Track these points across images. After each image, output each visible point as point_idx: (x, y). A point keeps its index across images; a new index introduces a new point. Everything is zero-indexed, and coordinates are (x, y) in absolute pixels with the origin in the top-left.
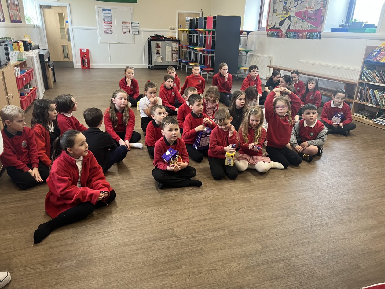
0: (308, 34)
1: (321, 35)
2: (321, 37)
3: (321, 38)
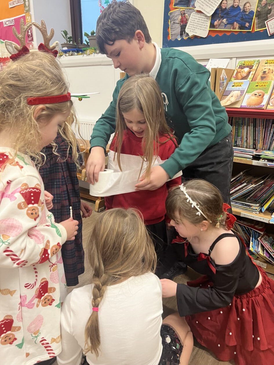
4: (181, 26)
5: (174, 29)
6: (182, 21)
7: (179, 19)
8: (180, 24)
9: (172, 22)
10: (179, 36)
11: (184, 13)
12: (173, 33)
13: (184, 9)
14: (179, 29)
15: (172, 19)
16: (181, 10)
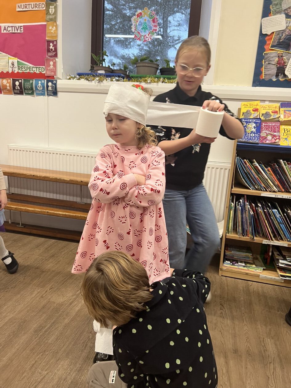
0: (17, 83)
1: (58, 86)
2: (58, 90)
3: (59, 94)
4: (277, 68)
5: (268, 70)
6: (278, 63)
7: (275, 61)
8: (277, 66)
9: (267, 62)
10: (275, 77)
11: (282, 56)
12: (267, 73)
13: (282, 52)
14: (274, 70)
15: (267, 59)
16: (279, 52)
